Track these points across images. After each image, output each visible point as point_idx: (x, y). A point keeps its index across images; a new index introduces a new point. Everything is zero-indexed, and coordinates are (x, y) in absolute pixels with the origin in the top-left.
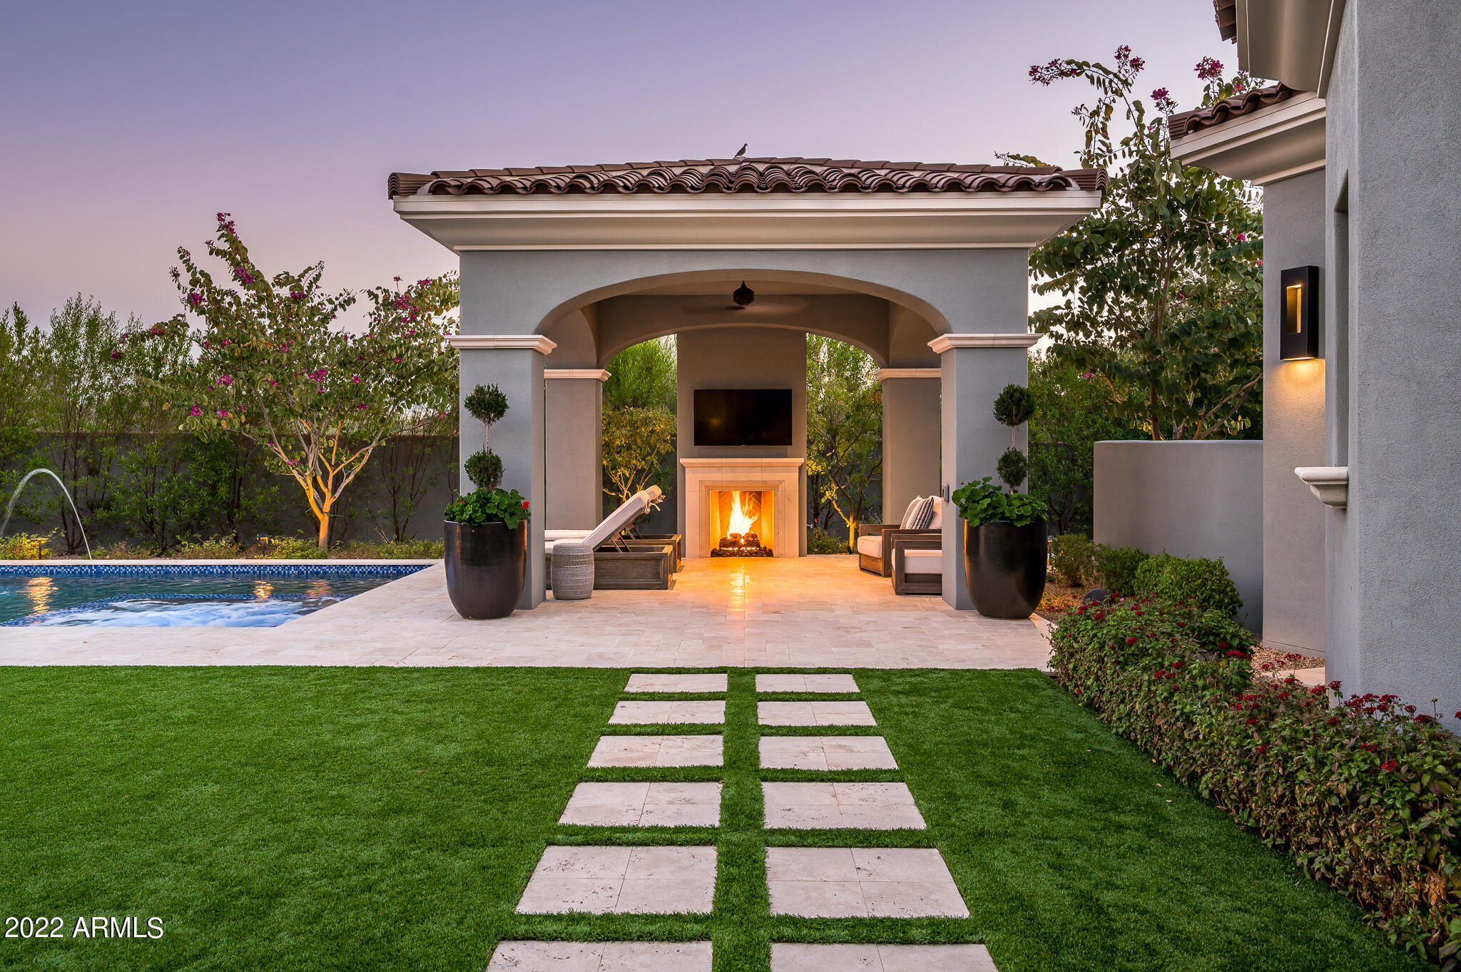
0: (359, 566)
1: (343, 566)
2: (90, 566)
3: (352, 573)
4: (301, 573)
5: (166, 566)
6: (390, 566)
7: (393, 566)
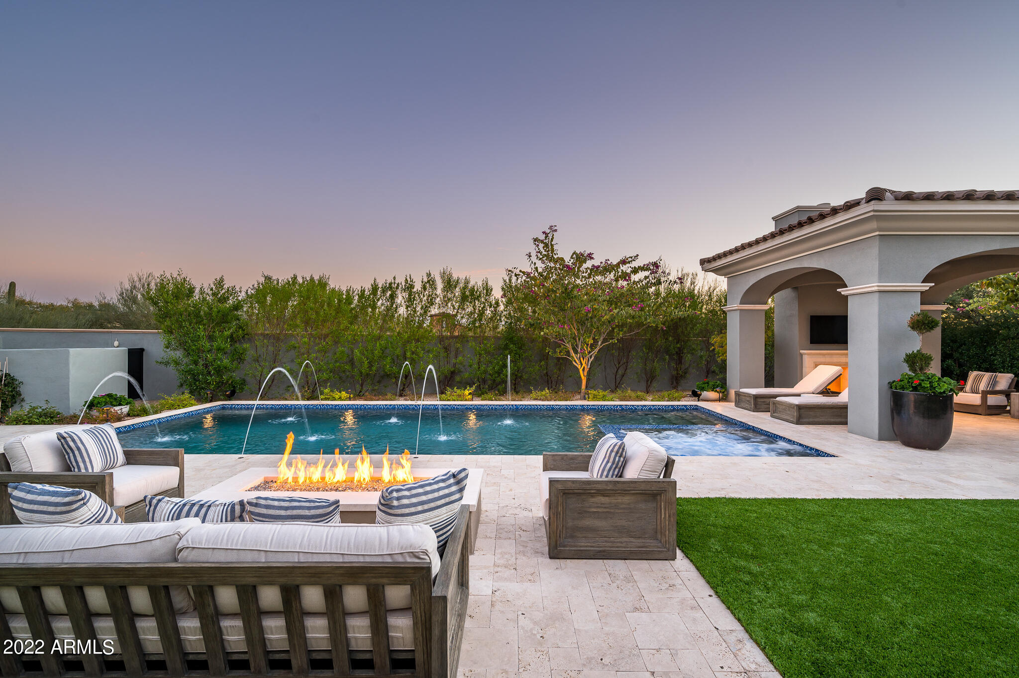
0: (653, 406)
1: (645, 406)
2: (512, 405)
3: (649, 409)
4: (623, 409)
5: (552, 405)
6: (669, 406)
7: (671, 406)
